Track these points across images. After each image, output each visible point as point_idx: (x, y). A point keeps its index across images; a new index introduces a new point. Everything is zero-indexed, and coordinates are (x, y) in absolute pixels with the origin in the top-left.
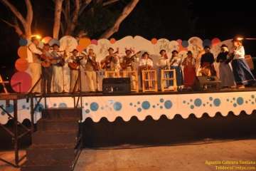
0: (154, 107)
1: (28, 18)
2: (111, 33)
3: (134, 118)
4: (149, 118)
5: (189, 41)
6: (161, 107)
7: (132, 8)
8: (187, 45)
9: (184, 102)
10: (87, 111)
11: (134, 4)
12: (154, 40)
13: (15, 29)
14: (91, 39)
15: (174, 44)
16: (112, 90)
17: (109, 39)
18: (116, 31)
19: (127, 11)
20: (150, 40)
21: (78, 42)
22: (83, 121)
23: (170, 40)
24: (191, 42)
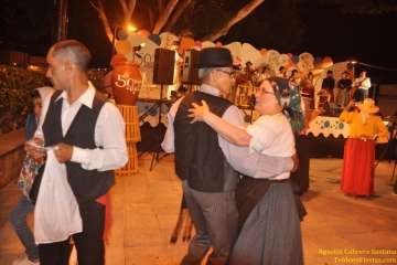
2: (218, 36)
5: (300, 57)
8: (298, 61)
11: (253, 8)
12: (264, 50)
13: (98, 14)
14: (196, 39)
15: (285, 58)
18: (225, 34)
23: (281, 53)
24: (302, 58)
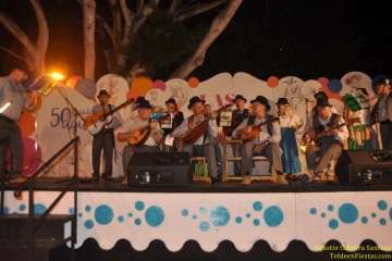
0: (239, 220)
1: (39, 43)
3: (192, 245)
4: (226, 246)
5: (343, 80)
6: (256, 222)
7: (228, 20)
8: (339, 88)
9: (313, 211)
10: (89, 225)
12: (273, 79)
16: (148, 179)
17: (187, 79)
18: (200, 63)
19: (219, 26)
20: (265, 79)
21: (130, 85)
22: (77, 246)
24: (348, 82)
